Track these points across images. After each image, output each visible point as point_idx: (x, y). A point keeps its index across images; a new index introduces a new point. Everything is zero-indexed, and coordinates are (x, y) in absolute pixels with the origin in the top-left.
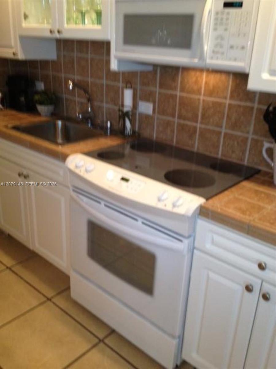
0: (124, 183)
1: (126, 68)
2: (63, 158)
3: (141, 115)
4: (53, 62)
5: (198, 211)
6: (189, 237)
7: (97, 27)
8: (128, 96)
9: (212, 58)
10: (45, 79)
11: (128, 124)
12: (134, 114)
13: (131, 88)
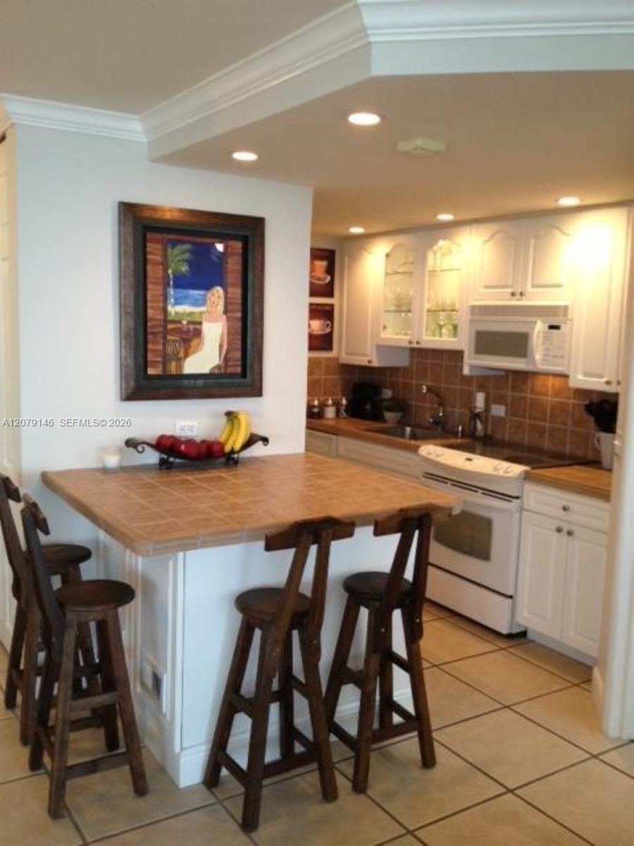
0: (468, 462)
1: (476, 373)
2: (415, 449)
3: (494, 417)
4: (405, 369)
5: (523, 476)
7: (454, 339)
8: (480, 400)
9: (543, 364)
10: (393, 386)
11: (479, 426)
12: (487, 417)
13: (483, 391)
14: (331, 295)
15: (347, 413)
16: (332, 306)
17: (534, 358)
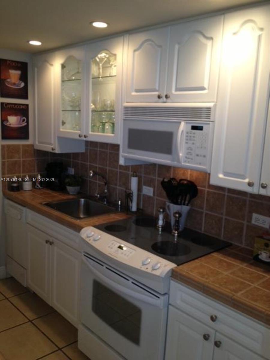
0: (119, 251)
2: (78, 229)
3: (144, 195)
4: (82, 154)
5: (170, 274)
6: (165, 294)
8: (134, 182)
9: (185, 162)
10: (75, 166)
13: (136, 176)
14: (26, 97)
15: (41, 186)
16: (27, 105)
17: (178, 155)
